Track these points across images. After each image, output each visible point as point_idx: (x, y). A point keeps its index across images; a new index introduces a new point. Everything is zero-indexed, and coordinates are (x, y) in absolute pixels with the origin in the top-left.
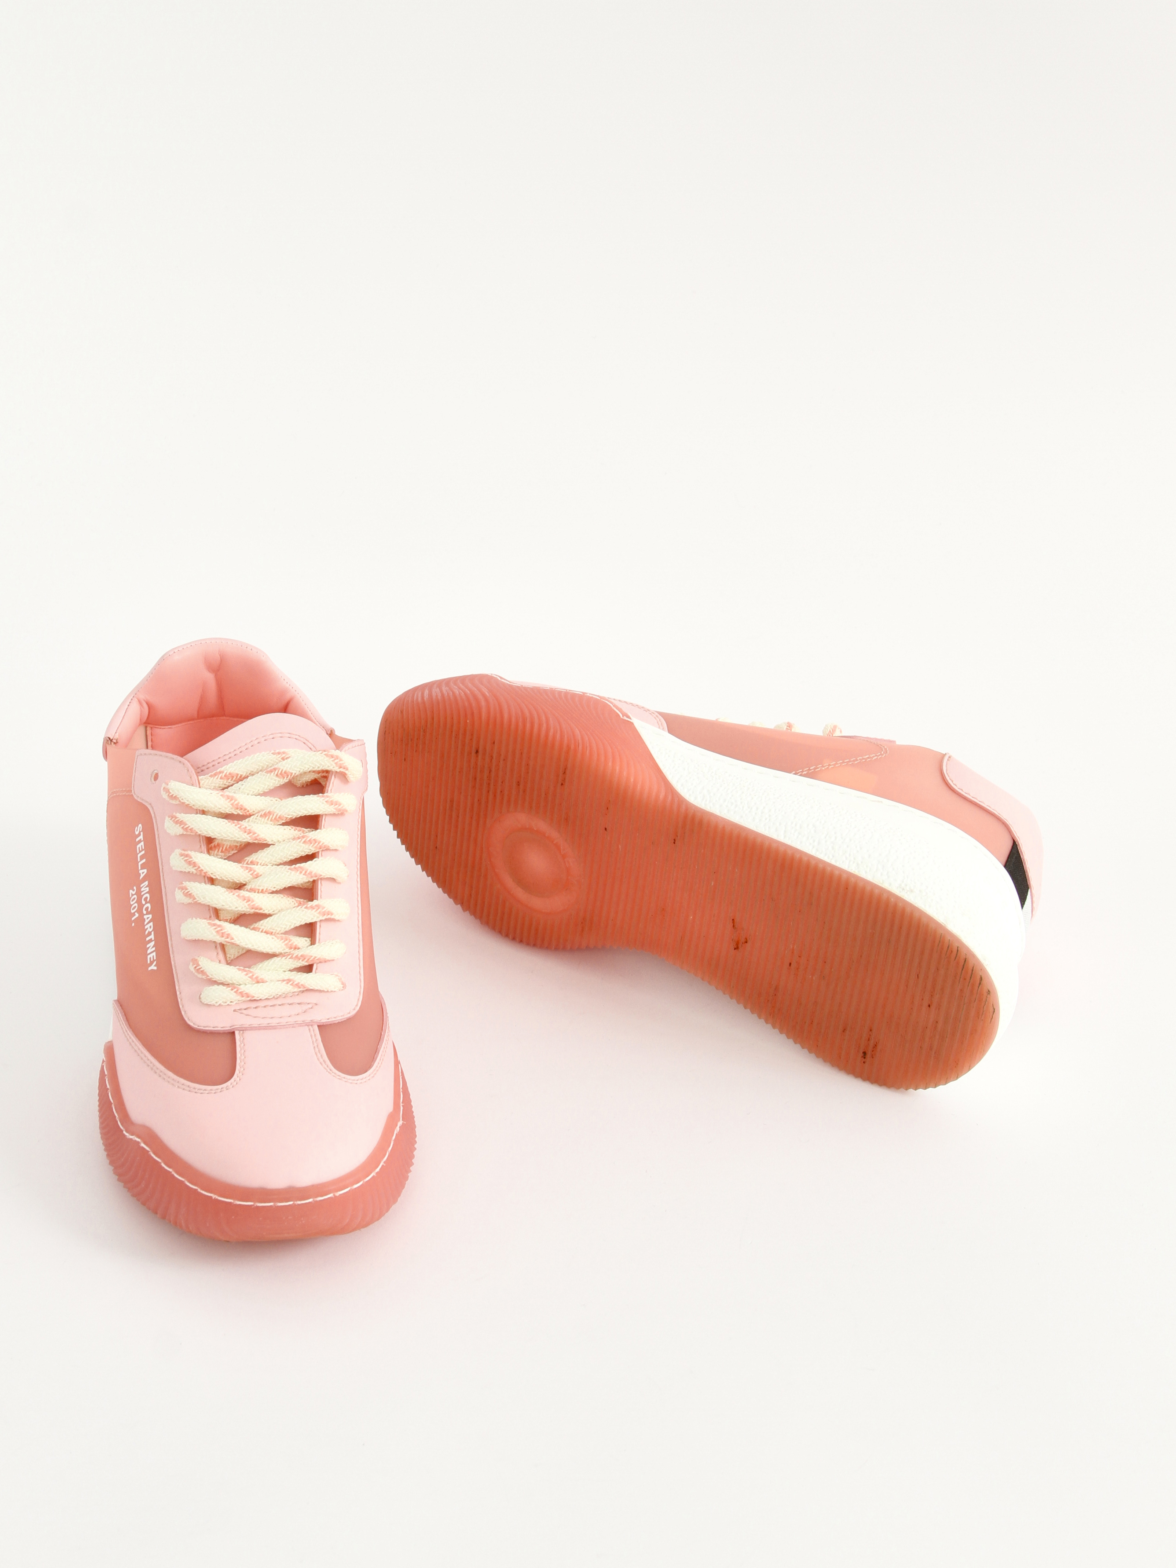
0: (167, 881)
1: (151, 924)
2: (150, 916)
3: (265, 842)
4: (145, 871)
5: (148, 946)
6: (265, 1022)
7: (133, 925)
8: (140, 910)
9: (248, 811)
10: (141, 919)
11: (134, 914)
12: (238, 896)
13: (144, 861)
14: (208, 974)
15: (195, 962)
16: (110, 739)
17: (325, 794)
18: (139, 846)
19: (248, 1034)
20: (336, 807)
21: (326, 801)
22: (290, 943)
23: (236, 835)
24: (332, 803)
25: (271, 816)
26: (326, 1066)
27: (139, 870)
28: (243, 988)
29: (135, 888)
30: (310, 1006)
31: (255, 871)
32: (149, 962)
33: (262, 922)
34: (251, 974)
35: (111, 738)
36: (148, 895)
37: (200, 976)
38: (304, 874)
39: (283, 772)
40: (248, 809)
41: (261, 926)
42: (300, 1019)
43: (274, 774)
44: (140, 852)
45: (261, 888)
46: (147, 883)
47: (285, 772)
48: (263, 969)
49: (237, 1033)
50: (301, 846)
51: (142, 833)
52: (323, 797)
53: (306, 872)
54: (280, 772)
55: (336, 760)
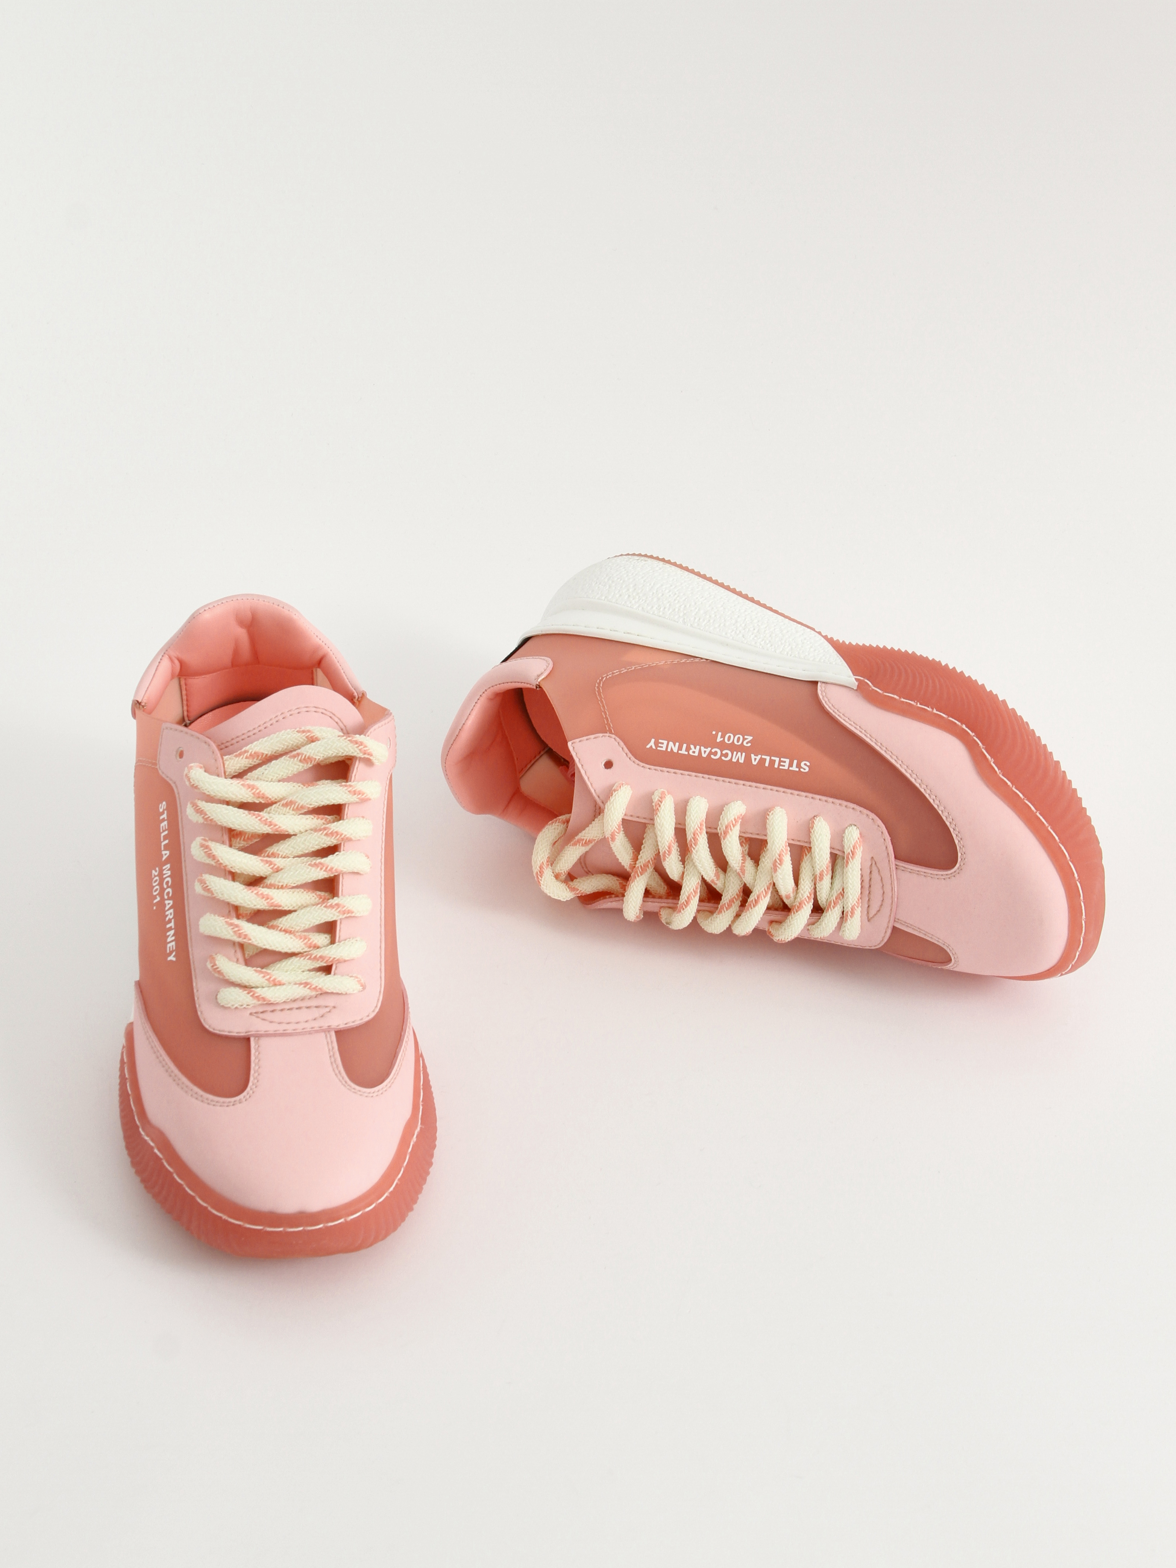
0: (188, 869)
1: (172, 911)
2: (171, 902)
3: (286, 833)
4: (168, 852)
5: (168, 934)
6: (281, 1028)
7: (155, 908)
8: (161, 894)
9: (270, 799)
10: (162, 904)
11: (155, 897)
12: (257, 894)
13: (167, 842)
14: (225, 974)
15: (213, 959)
16: (138, 702)
17: (349, 780)
18: (162, 825)
19: (264, 1042)
20: (359, 796)
21: (349, 791)
22: (309, 942)
23: (257, 827)
24: (355, 793)
25: (293, 806)
26: (341, 1078)
27: (161, 851)
28: (259, 992)
29: (157, 869)
30: (328, 1009)
31: (275, 865)
32: (168, 951)
33: (281, 919)
34: (268, 977)
35: (140, 701)
36: (169, 879)
37: (217, 975)
38: (324, 871)
39: (307, 757)
40: (270, 797)
41: (280, 924)
42: (316, 1025)
43: (298, 759)
44: (164, 831)
45: (280, 884)
46: (168, 866)
47: (309, 758)
48: (280, 971)
49: (252, 1039)
50: (322, 839)
51: (166, 812)
52: (347, 783)
53: (327, 868)
54: (303, 757)
55: (360, 747)
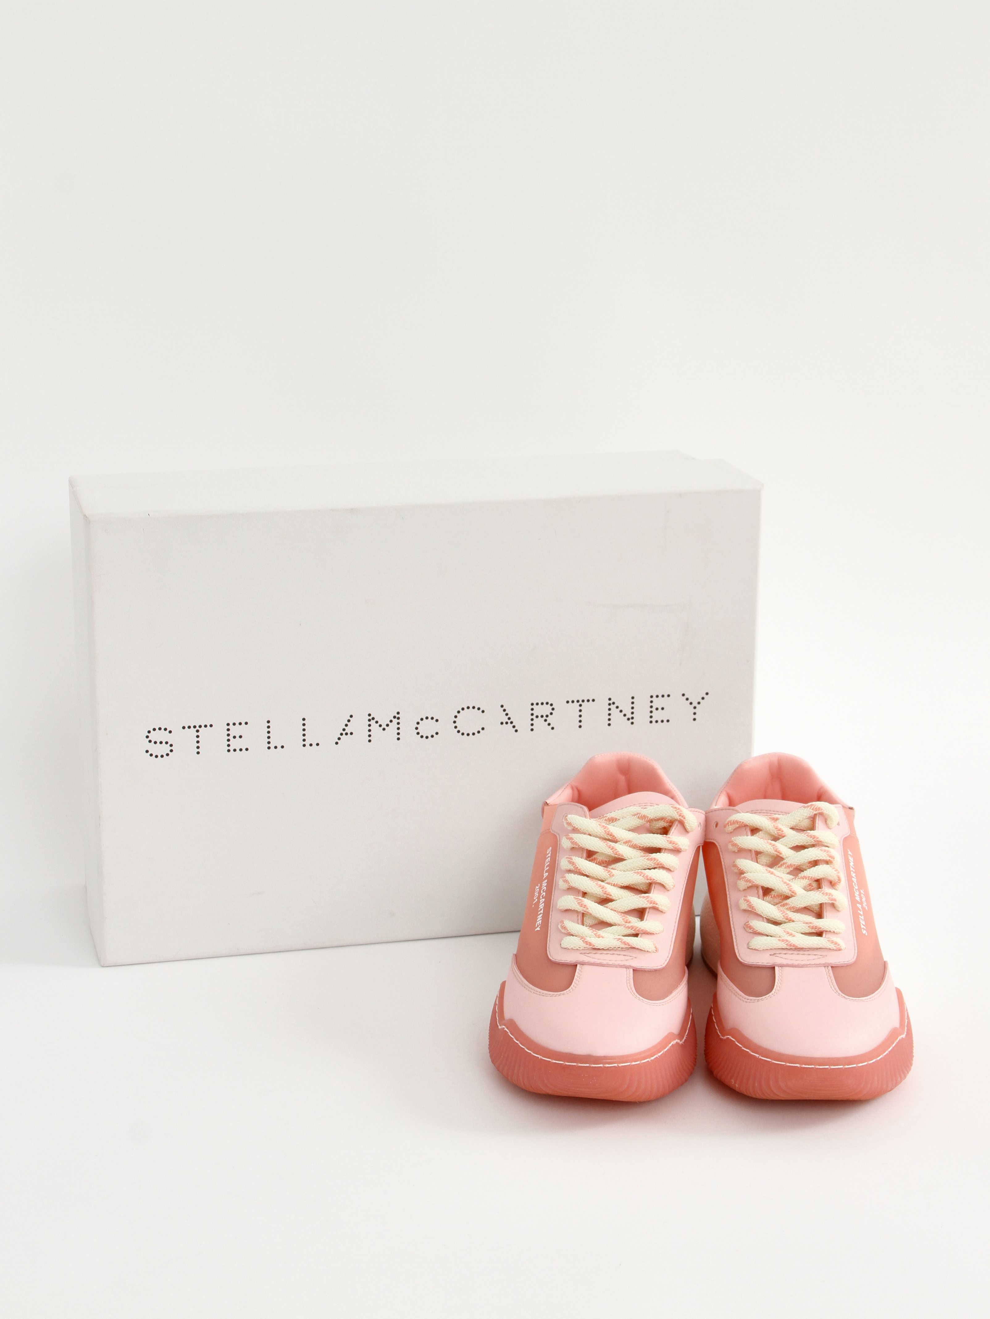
1: (543, 904)
2: (544, 900)
3: (622, 857)
4: (547, 874)
5: (538, 917)
6: (598, 961)
7: (533, 906)
8: (539, 898)
9: (616, 838)
10: (538, 902)
11: (535, 900)
12: (597, 884)
13: (548, 868)
14: (568, 929)
15: (562, 922)
17: (668, 836)
18: (547, 860)
19: (585, 967)
20: (674, 845)
21: (667, 841)
22: (626, 919)
23: (603, 849)
24: (670, 841)
25: (629, 844)
26: (631, 991)
27: (543, 874)
28: (588, 939)
29: (539, 885)
30: (631, 957)
31: (612, 873)
32: (536, 926)
33: (610, 903)
34: (596, 933)
35: (548, 804)
36: (545, 888)
37: (563, 931)
38: (645, 878)
40: (616, 836)
41: (610, 906)
42: (622, 964)
43: (638, 818)
44: (547, 863)
45: (613, 883)
46: (546, 881)
47: (644, 818)
48: (605, 932)
49: (578, 966)
50: (645, 861)
51: (550, 852)
52: (666, 837)
53: (644, 875)
54: (641, 817)
55: (677, 811)
